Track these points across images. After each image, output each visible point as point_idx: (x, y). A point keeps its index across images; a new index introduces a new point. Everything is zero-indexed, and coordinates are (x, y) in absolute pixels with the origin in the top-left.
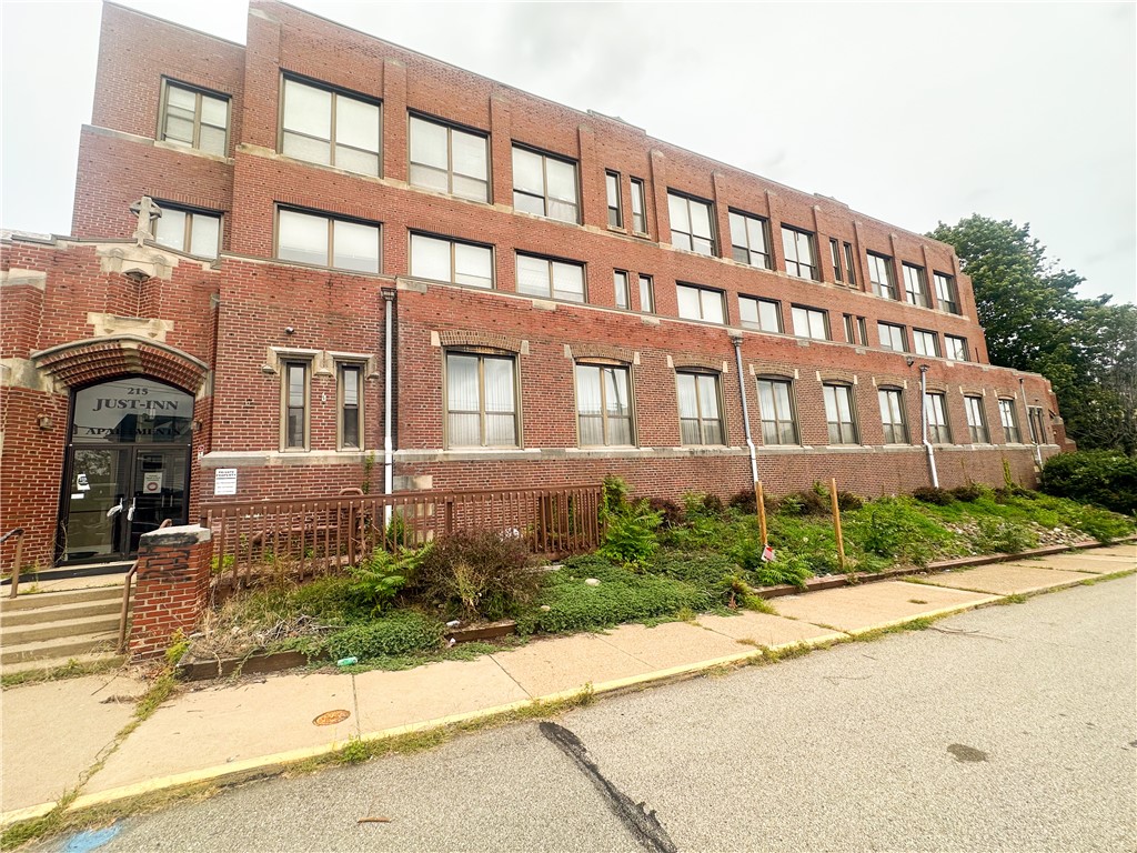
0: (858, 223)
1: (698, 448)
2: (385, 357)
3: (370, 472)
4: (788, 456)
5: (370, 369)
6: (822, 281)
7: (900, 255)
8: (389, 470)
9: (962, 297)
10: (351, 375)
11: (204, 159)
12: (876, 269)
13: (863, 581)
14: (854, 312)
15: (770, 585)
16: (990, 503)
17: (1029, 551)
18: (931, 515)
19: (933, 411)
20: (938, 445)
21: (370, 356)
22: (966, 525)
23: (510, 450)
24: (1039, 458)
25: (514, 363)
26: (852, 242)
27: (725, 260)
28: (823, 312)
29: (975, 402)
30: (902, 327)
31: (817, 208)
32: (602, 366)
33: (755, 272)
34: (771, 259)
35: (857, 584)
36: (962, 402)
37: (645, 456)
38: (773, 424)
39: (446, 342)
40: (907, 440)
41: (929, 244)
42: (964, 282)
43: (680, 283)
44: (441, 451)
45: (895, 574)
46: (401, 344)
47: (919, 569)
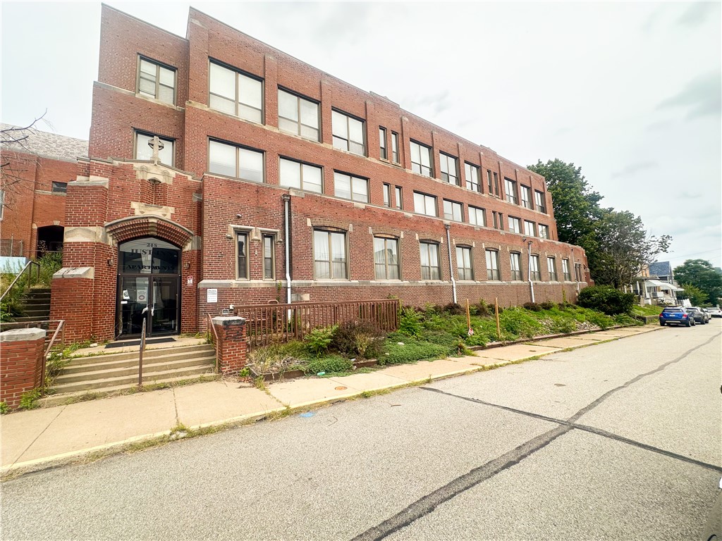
0: (501, 162)
1: (429, 281)
2: (285, 231)
3: (280, 291)
4: (470, 286)
5: (278, 238)
6: (483, 193)
7: (520, 181)
8: (289, 290)
9: (547, 204)
10: (268, 240)
11: (164, 107)
12: (508, 187)
13: (508, 344)
14: (498, 210)
15: (472, 345)
16: (557, 310)
17: (573, 332)
18: (531, 316)
19: (533, 265)
20: (535, 282)
21: (278, 230)
22: (547, 320)
23: (343, 281)
24: (578, 289)
25: (345, 236)
26: (498, 172)
27: (437, 180)
28: (483, 210)
29: (552, 260)
30: (519, 219)
31: (482, 153)
32: (386, 238)
33: (451, 187)
34: (459, 180)
35: (506, 346)
36: (547, 260)
37: (406, 285)
38: (462, 270)
39: (314, 224)
40: (522, 279)
41: (533, 175)
42: (548, 195)
43: (415, 192)
44: (313, 281)
45: (520, 341)
46: (293, 225)
47: (530, 339)
